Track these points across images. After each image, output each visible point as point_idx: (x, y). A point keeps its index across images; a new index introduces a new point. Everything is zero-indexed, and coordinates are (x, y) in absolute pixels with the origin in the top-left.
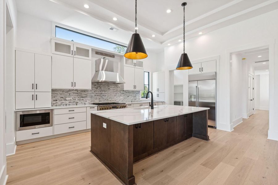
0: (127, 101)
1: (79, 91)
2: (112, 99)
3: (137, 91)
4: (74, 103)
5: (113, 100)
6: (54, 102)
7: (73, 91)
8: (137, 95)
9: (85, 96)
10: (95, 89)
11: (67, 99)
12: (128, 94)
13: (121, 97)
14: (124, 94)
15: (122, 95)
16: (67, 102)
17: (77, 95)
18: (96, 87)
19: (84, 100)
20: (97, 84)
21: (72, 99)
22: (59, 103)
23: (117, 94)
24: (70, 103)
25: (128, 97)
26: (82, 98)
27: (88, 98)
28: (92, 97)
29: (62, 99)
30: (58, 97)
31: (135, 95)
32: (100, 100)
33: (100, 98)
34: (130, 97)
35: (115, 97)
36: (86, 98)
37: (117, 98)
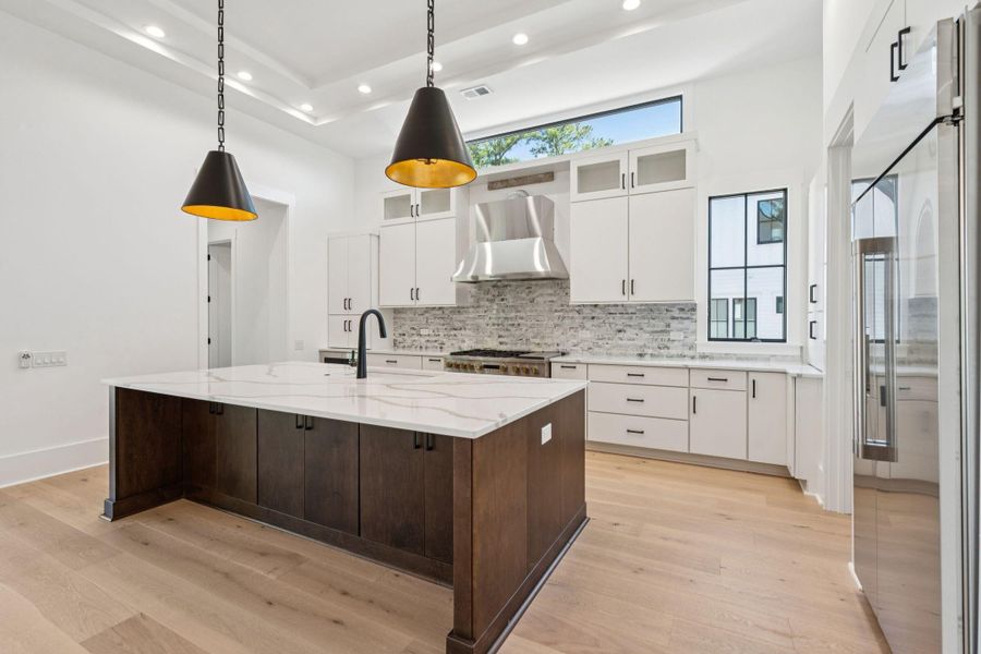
0: (614, 351)
1: (447, 312)
2: (543, 337)
3: (673, 306)
4: (436, 344)
5: (549, 341)
6: (400, 339)
7: (434, 312)
8: (674, 324)
9: (460, 325)
10: (487, 304)
11: (423, 332)
12: (620, 322)
13: (584, 334)
14: (595, 322)
15: (588, 324)
16: (423, 340)
17: (442, 322)
18: (490, 296)
19: (459, 337)
20: (494, 286)
21: (431, 332)
22: (409, 341)
23: (567, 321)
24: (429, 344)
25: (621, 335)
26: (453, 332)
27: (468, 332)
28: (477, 329)
29: (414, 332)
30: (406, 329)
31: (660, 325)
32: (501, 340)
33: (501, 333)
34: (630, 333)
35: (558, 333)
36: (463, 332)
37: (563, 338)
